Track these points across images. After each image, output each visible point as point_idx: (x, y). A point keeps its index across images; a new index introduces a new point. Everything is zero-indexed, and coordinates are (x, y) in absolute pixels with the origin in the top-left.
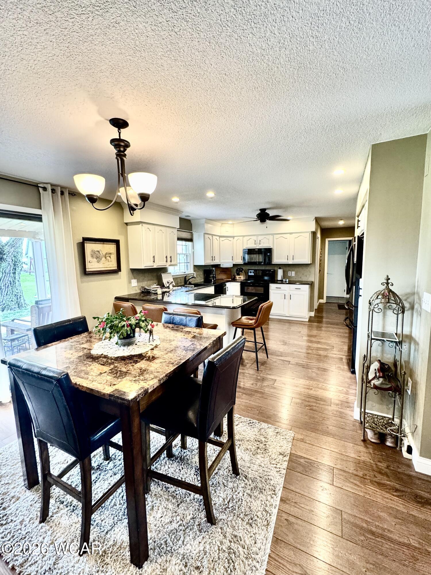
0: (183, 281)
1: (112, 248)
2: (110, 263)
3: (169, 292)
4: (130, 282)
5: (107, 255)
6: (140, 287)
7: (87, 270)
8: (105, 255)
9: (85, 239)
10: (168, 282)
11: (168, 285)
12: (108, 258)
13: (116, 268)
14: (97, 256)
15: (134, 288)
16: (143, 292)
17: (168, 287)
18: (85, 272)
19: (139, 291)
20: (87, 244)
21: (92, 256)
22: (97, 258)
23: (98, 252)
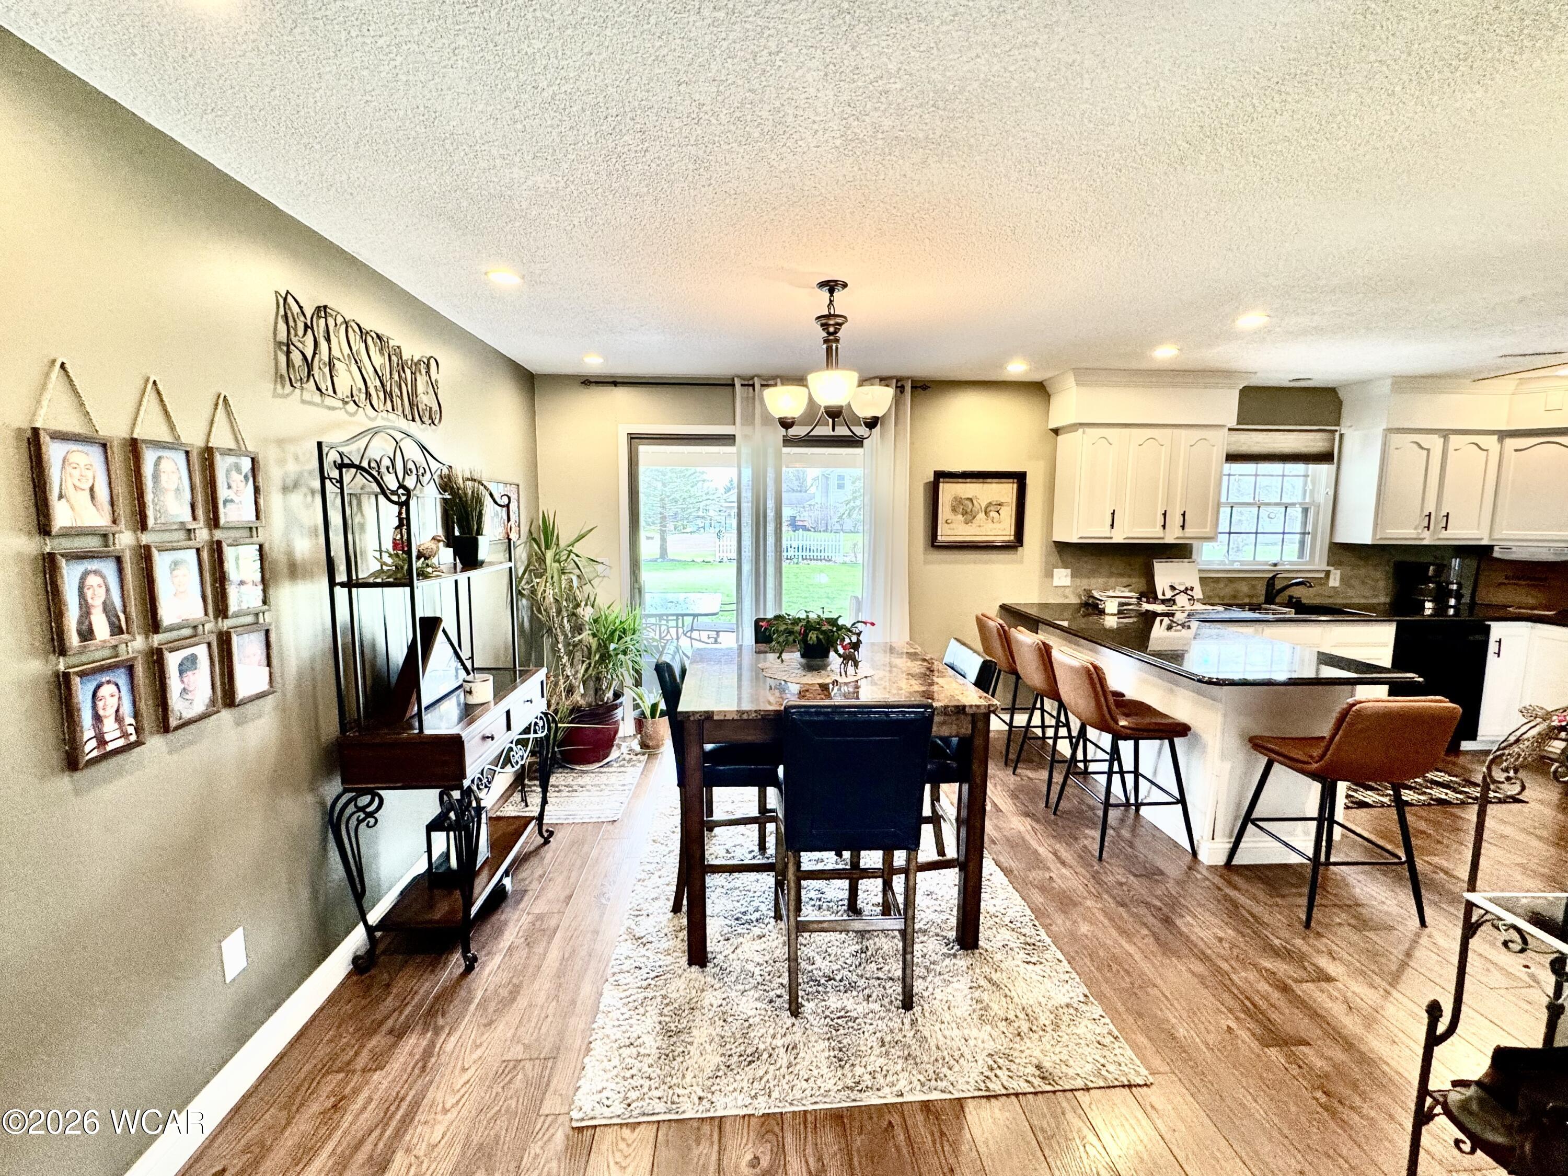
0: (1261, 590)
1: (1006, 492)
2: (996, 526)
3: (1173, 615)
4: (1049, 575)
5: (992, 508)
6: (1080, 590)
7: (939, 538)
8: (987, 507)
9: (940, 476)
10: (1173, 588)
11: (1169, 594)
12: (993, 514)
13: (1012, 538)
14: (965, 509)
15: (1060, 591)
16: (1086, 605)
17: (1171, 601)
18: (933, 542)
19: (1074, 600)
20: (947, 486)
21: (954, 510)
22: (965, 513)
23: (971, 500)
